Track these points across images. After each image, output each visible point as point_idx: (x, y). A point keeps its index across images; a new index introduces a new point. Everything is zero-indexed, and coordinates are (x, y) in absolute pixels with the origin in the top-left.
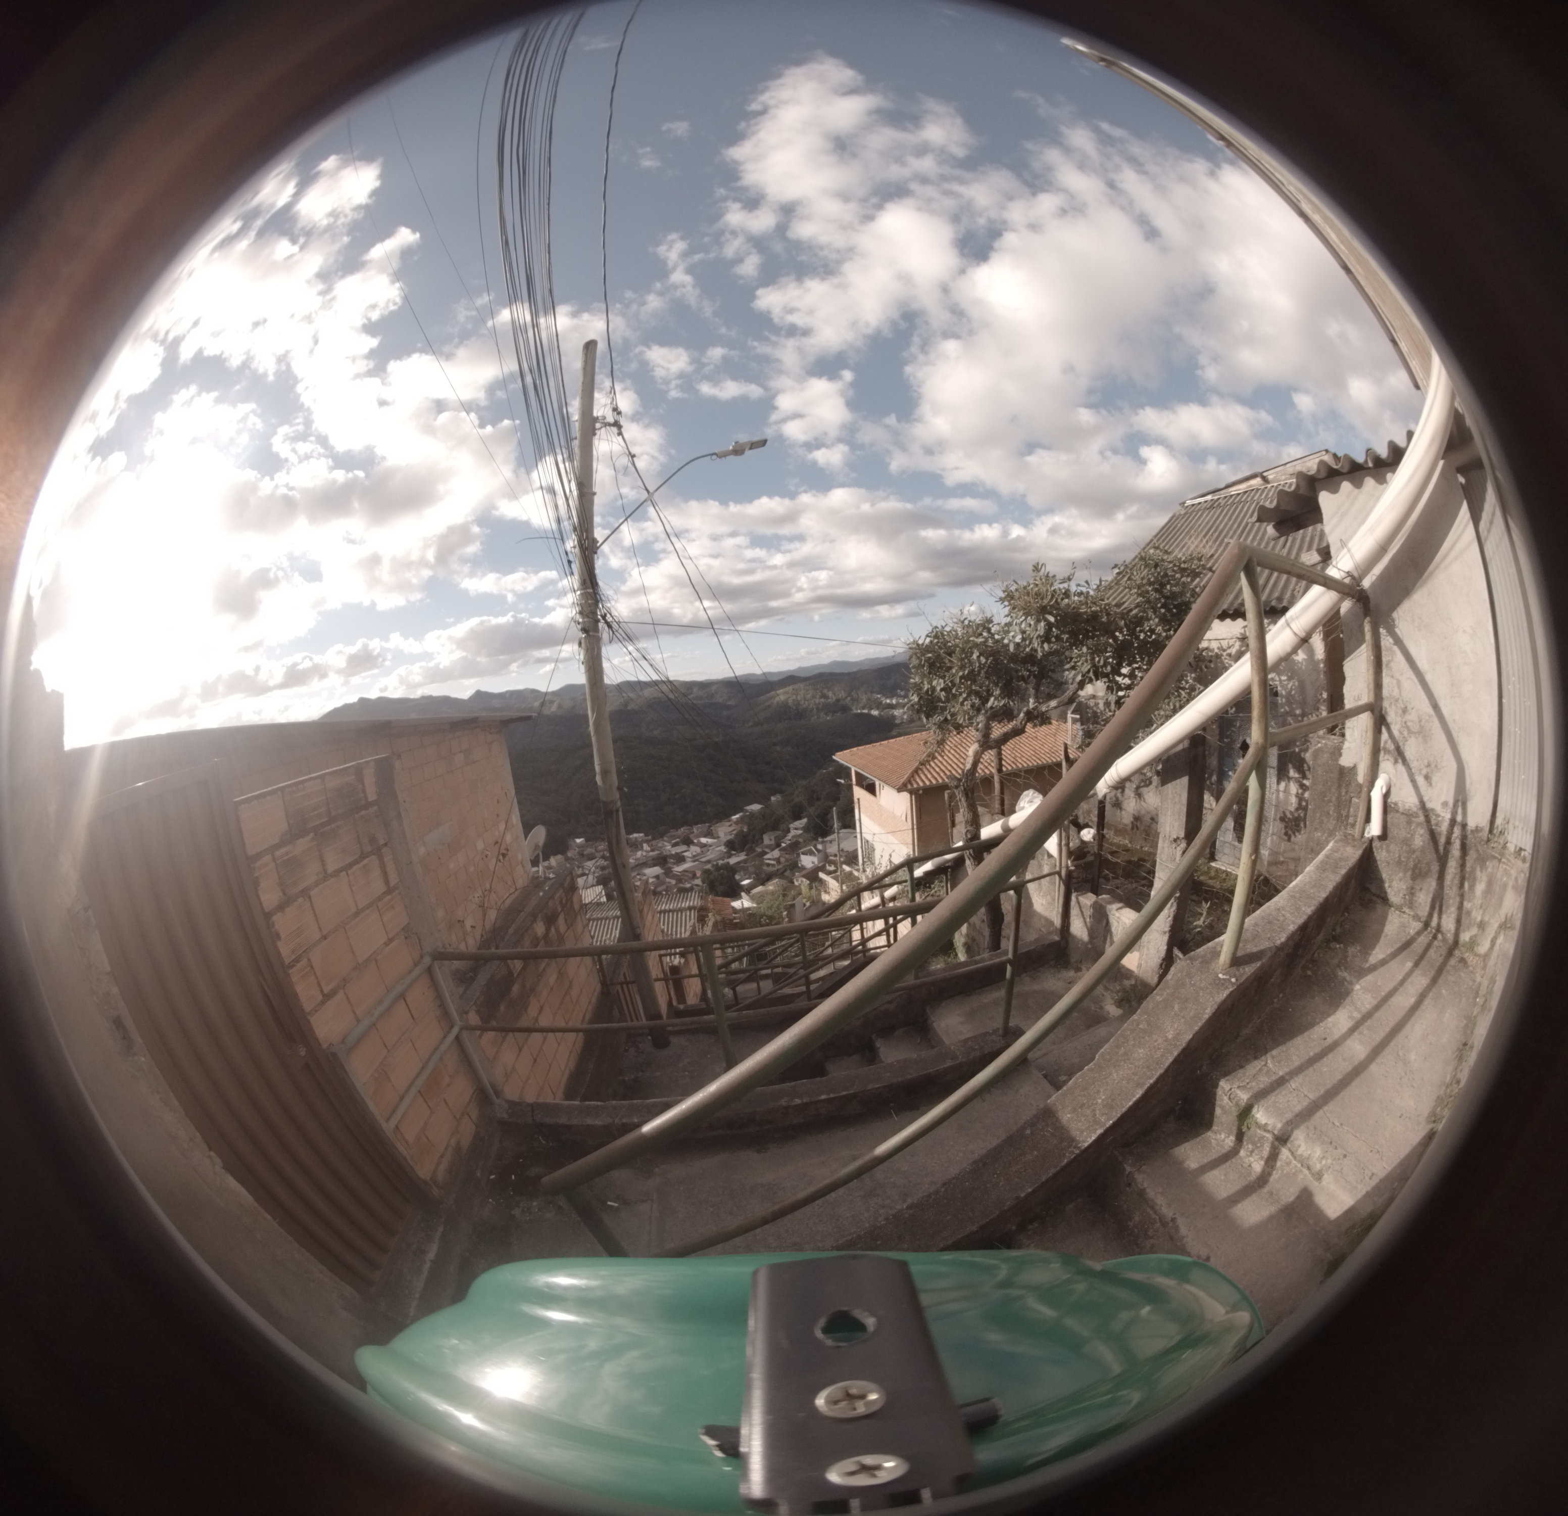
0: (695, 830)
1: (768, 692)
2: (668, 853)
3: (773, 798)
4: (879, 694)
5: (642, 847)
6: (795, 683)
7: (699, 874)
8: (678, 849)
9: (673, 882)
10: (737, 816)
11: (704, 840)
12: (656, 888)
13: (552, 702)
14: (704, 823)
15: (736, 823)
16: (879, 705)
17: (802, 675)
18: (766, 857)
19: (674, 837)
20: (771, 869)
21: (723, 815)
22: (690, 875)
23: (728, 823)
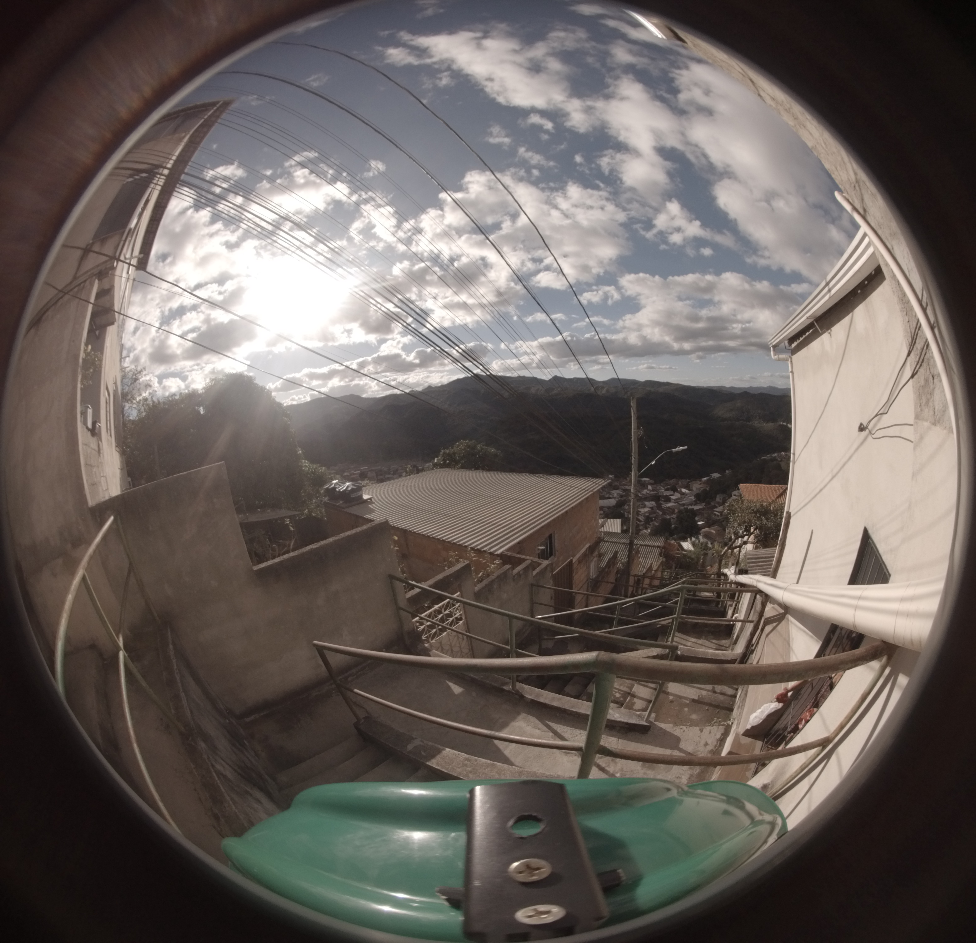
0: (680, 482)
2: (662, 494)
3: (727, 472)
7: (676, 512)
8: (668, 493)
9: (661, 513)
10: (705, 479)
11: (684, 490)
12: (649, 515)
13: (602, 388)
14: (686, 479)
15: (705, 483)
18: (715, 509)
19: (667, 485)
21: (697, 476)
22: (671, 511)
23: (700, 483)
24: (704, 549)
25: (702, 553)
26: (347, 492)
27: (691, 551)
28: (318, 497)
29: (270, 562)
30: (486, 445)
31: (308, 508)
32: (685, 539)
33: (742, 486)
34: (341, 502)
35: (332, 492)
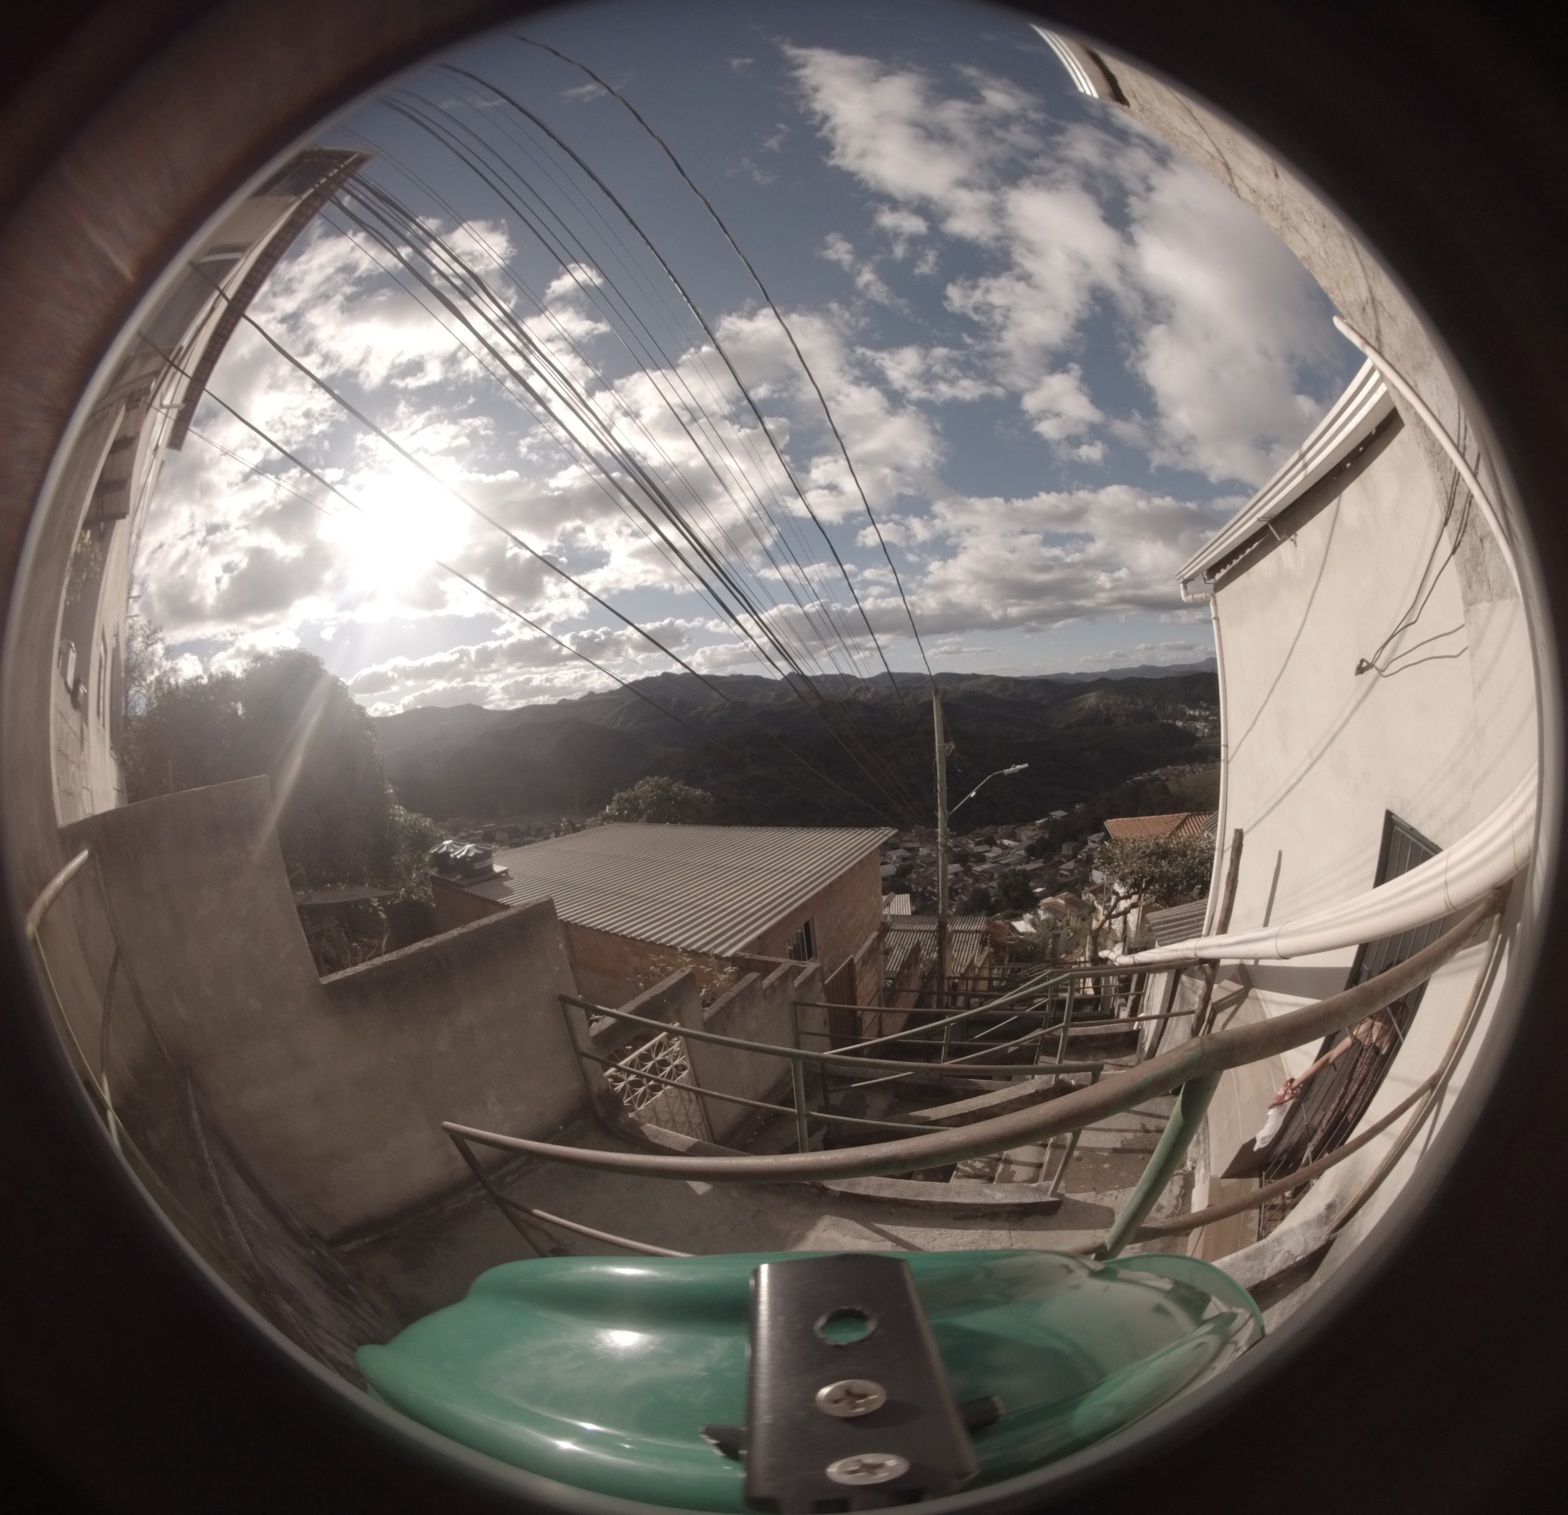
0: (1000, 831)
1: (1081, 693)
2: (970, 851)
3: (1077, 806)
4: (1183, 704)
6: (1107, 686)
7: (996, 876)
8: (980, 849)
9: (971, 881)
10: (1041, 821)
11: (1006, 842)
12: (953, 885)
13: (868, 689)
14: (1010, 824)
15: (1041, 827)
16: (1183, 716)
17: (1113, 678)
18: (1064, 866)
19: (978, 836)
20: (1064, 880)
21: (1028, 818)
22: (988, 876)
23: (1032, 828)
24: (1053, 929)
25: (1051, 934)
26: (468, 860)
27: (1031, 934)
28: (421, 868)
29: (350, 971)
30: (685, 784)
31: (405, 887)
32: (1018, 917)
33: (1110, 824)
34: (459, 877)
35: (442, 860)
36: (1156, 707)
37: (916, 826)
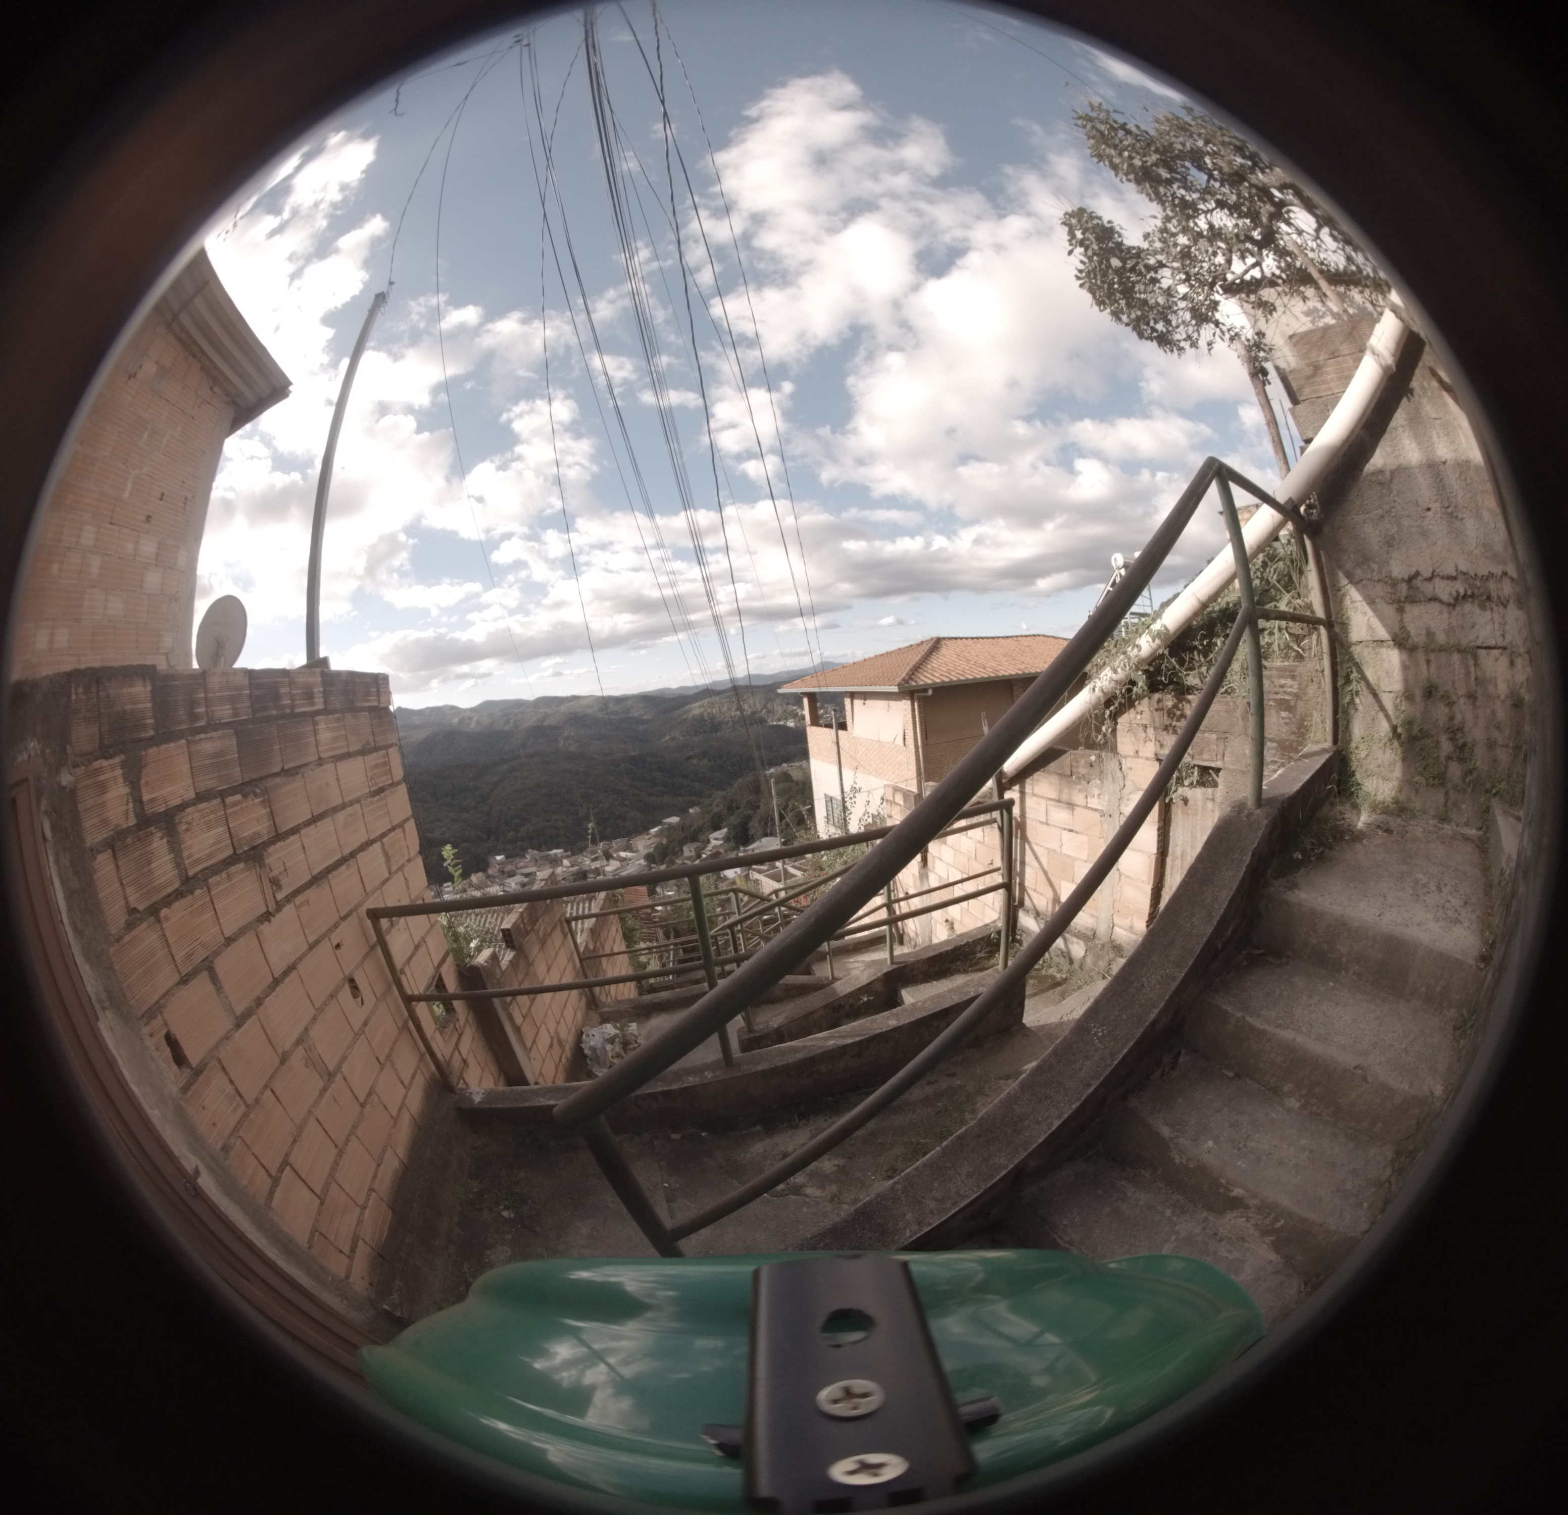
0: (615, 844)
1: (683, 705)
2: (588, 868)
3: (691, 811)
4: (794, 705)
5: (562, 862)
6: (711, 696)
8: (594, 865)
10: (657, 829)
11: (623, 854)
13: (470, 719)
14: (623, 837)
15: (655, 836)
16: (794, 718)
17: (718, 688)
19: (594, 852)
21: (641, 829)
23: (647, 837)
36: (765, 711)
37: (530, 851)
